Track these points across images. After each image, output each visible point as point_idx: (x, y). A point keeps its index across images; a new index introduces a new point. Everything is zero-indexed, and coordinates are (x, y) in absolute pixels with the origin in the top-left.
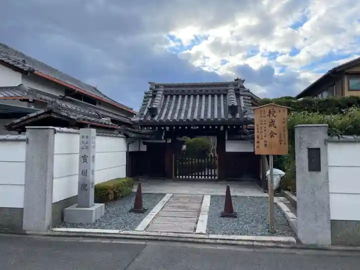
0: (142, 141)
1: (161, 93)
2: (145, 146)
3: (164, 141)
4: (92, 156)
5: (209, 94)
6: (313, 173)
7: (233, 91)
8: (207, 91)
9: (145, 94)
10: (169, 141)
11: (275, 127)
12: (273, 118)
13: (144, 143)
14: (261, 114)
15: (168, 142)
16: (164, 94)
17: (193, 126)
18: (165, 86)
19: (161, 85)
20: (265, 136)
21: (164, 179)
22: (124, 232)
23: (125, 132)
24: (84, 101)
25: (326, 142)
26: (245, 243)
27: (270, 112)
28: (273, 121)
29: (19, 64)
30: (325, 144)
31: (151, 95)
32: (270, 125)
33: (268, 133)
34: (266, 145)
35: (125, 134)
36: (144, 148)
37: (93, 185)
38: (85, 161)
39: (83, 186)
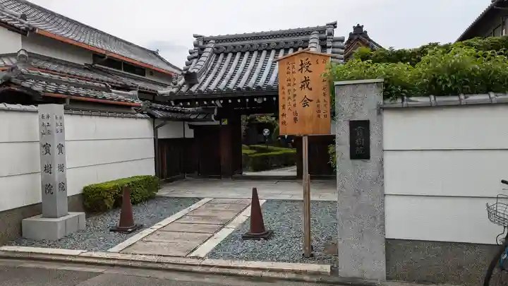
0: (187, 123)
1: (210, 50)
2: (192, 130)
3: (217, 123)
4: (56, 144)
5: (282, 48)
6: (358, 162)
7: (317, 41)
8: (278, 43)
9: (190, 53)
10: (225, 122)
11: (311, 89)
12: (307, 74)
13: (191, 127)
14: (288, 68)
15: (223, 123)
16: (214, 52)
17: (257, 97)
18: (219, 40)
19: (212, 38)
20: (295, 105)
21: (220, 178)
22: (89, 254)
23: (149, 110)
24: (125, 70)
25: (381, 109)
26: (251, 273)
27: (302, 64)
28: (307, 80)
29: (15, 20)
30: (379, 113)
31: (196, 54)
32: (301, 87)
33: (298, 100)
34: (295, 119)
35: (148, 114)
36: (190, 134)
37: (63, 187)
38: (48, 152)
39: (48, 189)
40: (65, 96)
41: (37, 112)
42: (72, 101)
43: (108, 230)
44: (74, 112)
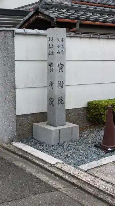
4: (58, 64)
37: (62, 100)
38: (52, 70)
39: (51, 101)
40: (75, 21)
41: (46, 35)
42: (82, 25)
43: (93, 145)
44: (82, 35)
